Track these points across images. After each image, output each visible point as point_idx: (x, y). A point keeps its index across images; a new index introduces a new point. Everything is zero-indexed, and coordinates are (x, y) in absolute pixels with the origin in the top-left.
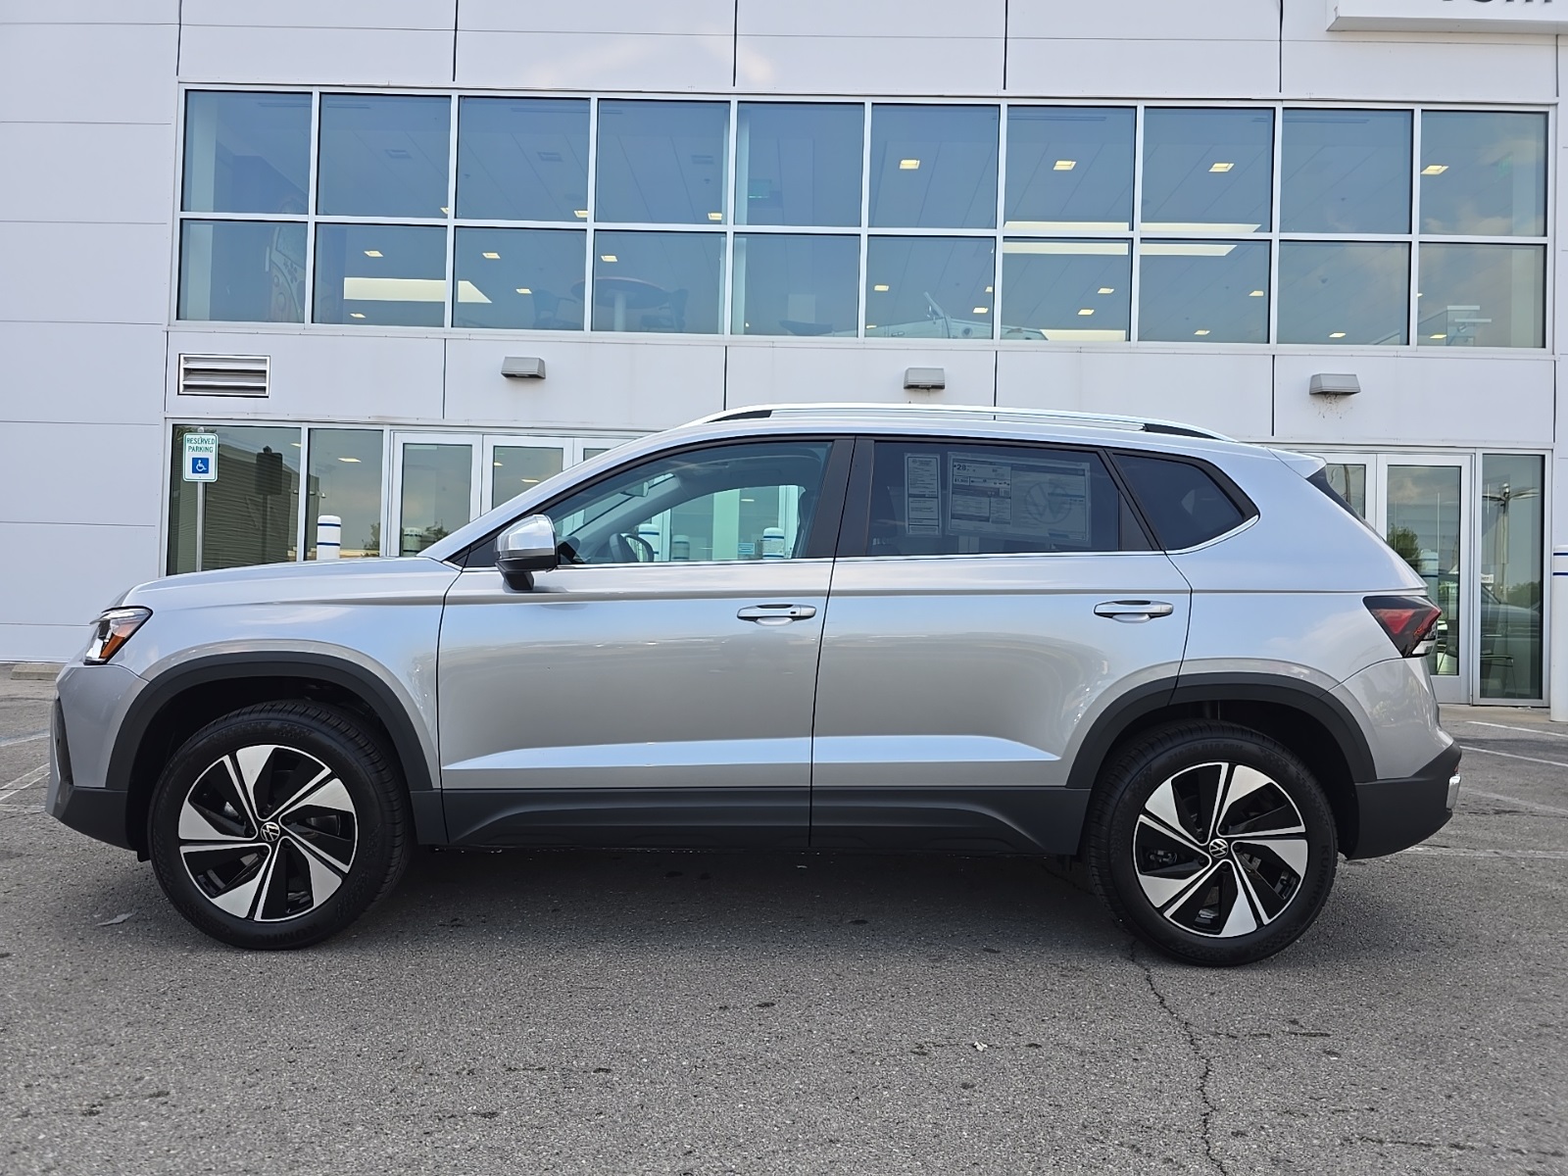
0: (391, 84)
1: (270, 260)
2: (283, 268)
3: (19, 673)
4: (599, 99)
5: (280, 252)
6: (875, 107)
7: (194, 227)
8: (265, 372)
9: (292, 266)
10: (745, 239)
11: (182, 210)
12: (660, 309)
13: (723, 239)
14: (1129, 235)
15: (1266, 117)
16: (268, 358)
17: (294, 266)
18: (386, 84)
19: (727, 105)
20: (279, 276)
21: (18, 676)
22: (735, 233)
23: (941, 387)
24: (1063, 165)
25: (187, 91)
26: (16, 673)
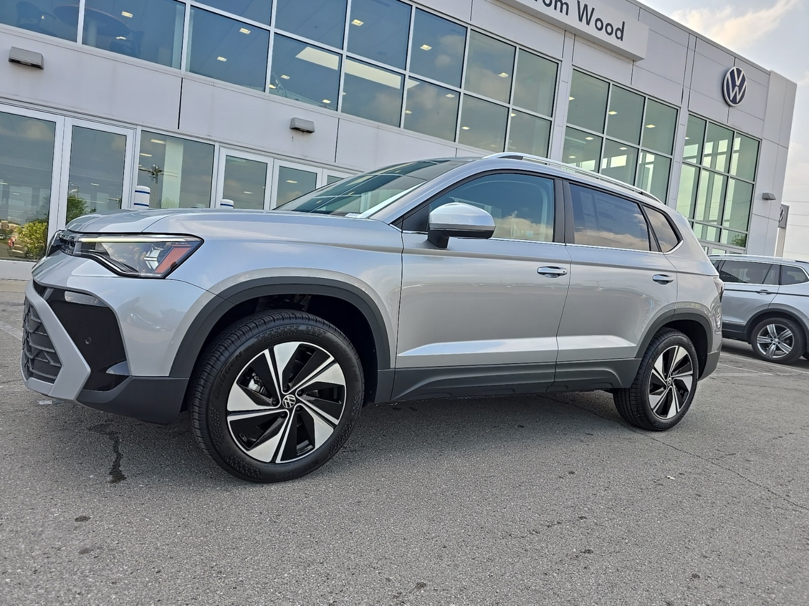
22: (191, 6)
24: (357, 22)
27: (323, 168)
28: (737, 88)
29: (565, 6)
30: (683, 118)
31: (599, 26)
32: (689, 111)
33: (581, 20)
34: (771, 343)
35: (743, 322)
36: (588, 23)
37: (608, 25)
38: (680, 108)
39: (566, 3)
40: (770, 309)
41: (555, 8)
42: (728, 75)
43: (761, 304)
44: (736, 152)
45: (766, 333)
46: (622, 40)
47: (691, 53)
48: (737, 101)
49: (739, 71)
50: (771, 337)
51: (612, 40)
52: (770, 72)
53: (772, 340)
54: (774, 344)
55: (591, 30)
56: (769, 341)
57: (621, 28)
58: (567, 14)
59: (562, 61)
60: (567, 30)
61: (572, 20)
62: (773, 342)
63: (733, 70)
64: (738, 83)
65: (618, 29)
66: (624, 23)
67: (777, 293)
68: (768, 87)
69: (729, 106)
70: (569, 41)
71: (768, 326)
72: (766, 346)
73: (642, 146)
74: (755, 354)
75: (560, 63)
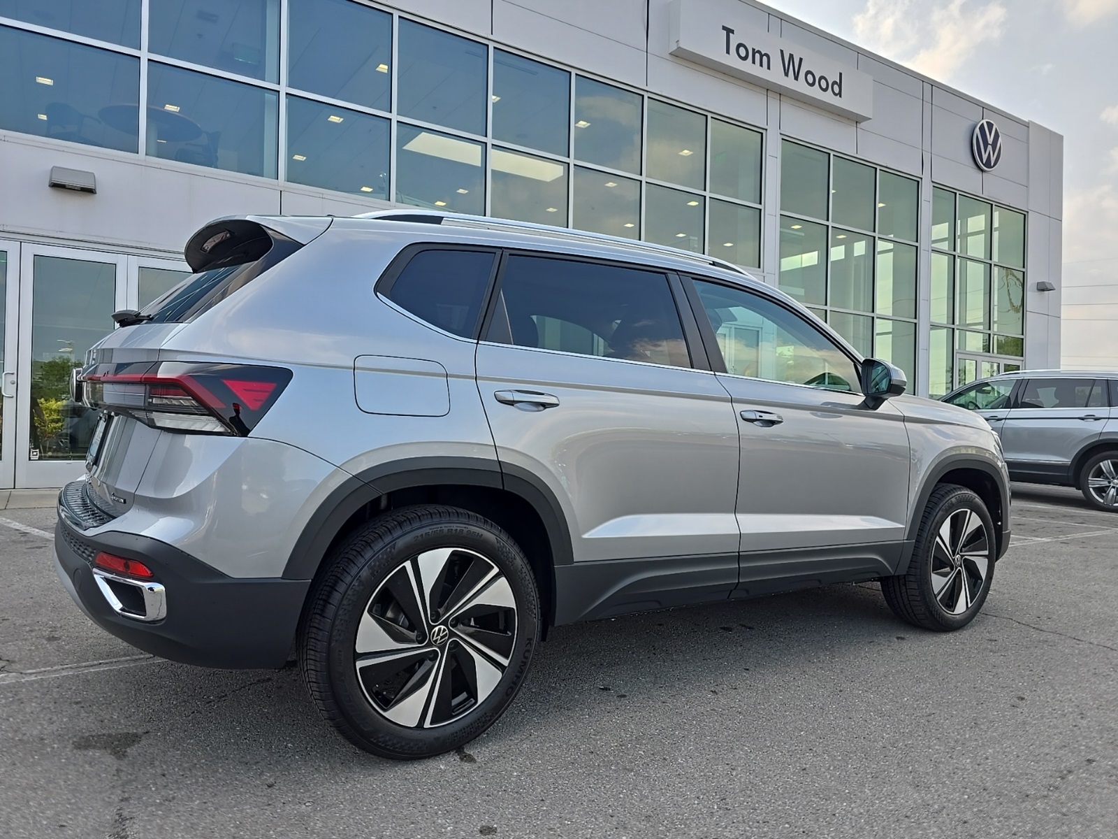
28: (990, 148)
29: (765, 58)
30: (927, 191)
31: (811, 80)
32: (933, 182)
33: (786, 74)
34: (1109, 486)
35: (1066, 460)
36: (796, 78)
37: (822, 78)
38: (922, 179)
39: (766, 55)
40: (1101, 440)
41: (754, 62)
42: (977, 130)
43: (1087, 435)
44: (996, 229)
45: (1100, 473)
46: (840, 96)
47: (927, 107)
48: (992, 164)
49: (990, 125)
50: (1107, 478)
51: (828, 97)
52: (1028, 123)
53: (1109, 483)
54: (1114, 487)
55: (800, 86)
56: (1105, 483)
57: (838, 82)
58: (769, 68)
59: (766, 130)
60: (769, 89)
61: (775, 75)
62: (1112, 485)
63: (983, 124)
64: (990, 140)
65: (835, 83)
66: (841, 74)
67: (1109, 418)
68: (1028, 143)
69: (982, 171)
70: (774, 104)
71: (1101, 464)
72: (1101, 491)
73: (879, 233)
74: (1088, 503)
75: (764, 132)
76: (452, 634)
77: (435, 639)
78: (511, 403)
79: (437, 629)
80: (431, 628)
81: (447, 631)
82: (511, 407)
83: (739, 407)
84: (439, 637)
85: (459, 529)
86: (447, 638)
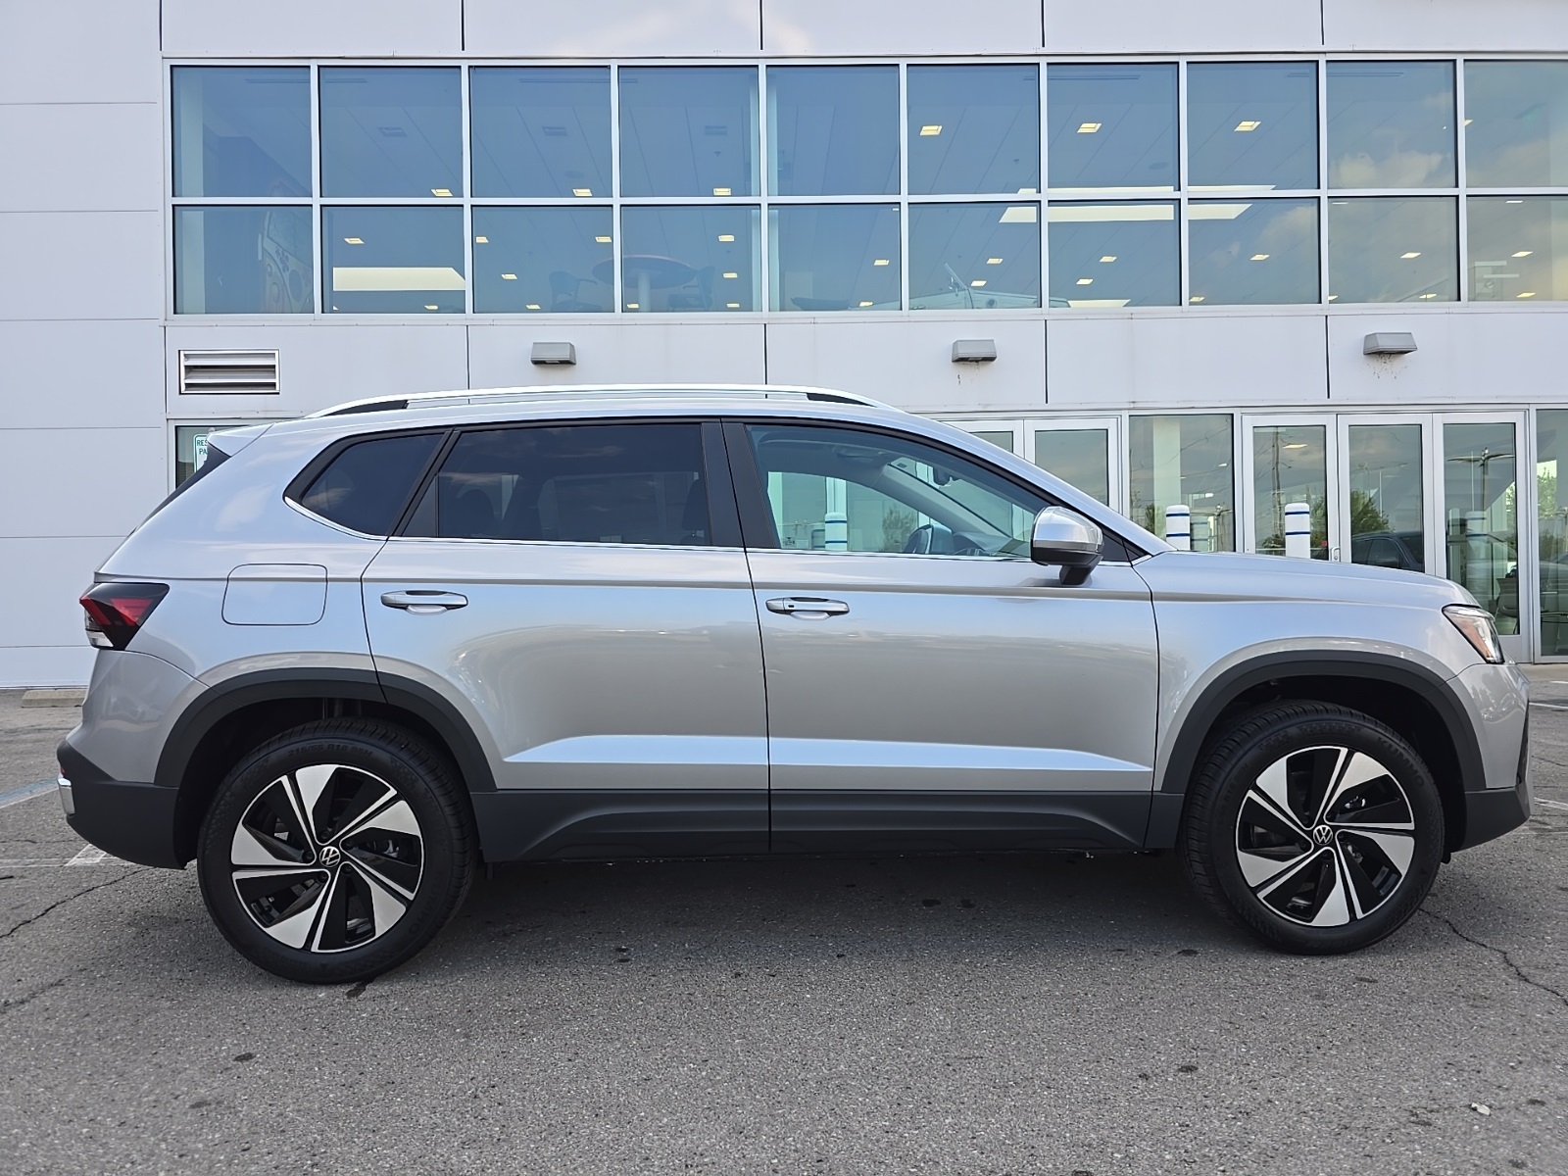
0: (396, 55)
1: (263, 248)
2: (275, 256)
3: (31, 700)
4: (619, 67)
5: (271, 239)
6: (910, 68)
7: (186, 214)
8: (274, 366)
9: (283, 254)
10: (777, 211)
11: (173, 195)
12: (684, 288)
13: (754, 212)
14: (1176, 195)
15: (1308, 71)
16: (277, 352)
17: (286, 254)
18: (391, 55)
19: (755, 69)
20: (273, 266)
21: (30, 703)
22: (769, 205)
23: (992, 359)
24: (1088, 128)
25: (172, 67)
26: (26, 700)
27: (1024, 419)
76: (344, 858)
77: (323, 859)
78: (404, 607)
79: (326, 849)
80: (319, 849)
81: (338, 853)
82: (403, 611)
83: (763, 595)
84: (328, 859)
85: (342, 745)
86: (339, 860)
